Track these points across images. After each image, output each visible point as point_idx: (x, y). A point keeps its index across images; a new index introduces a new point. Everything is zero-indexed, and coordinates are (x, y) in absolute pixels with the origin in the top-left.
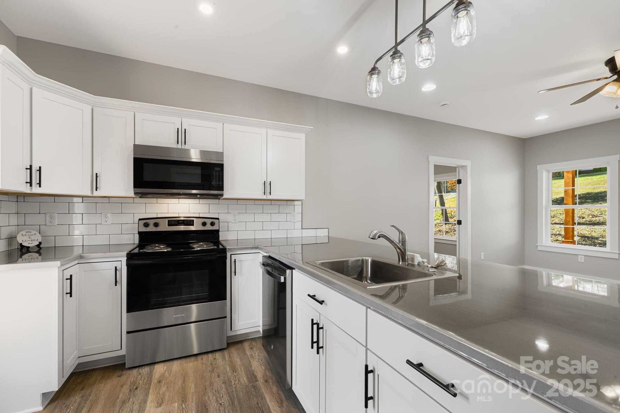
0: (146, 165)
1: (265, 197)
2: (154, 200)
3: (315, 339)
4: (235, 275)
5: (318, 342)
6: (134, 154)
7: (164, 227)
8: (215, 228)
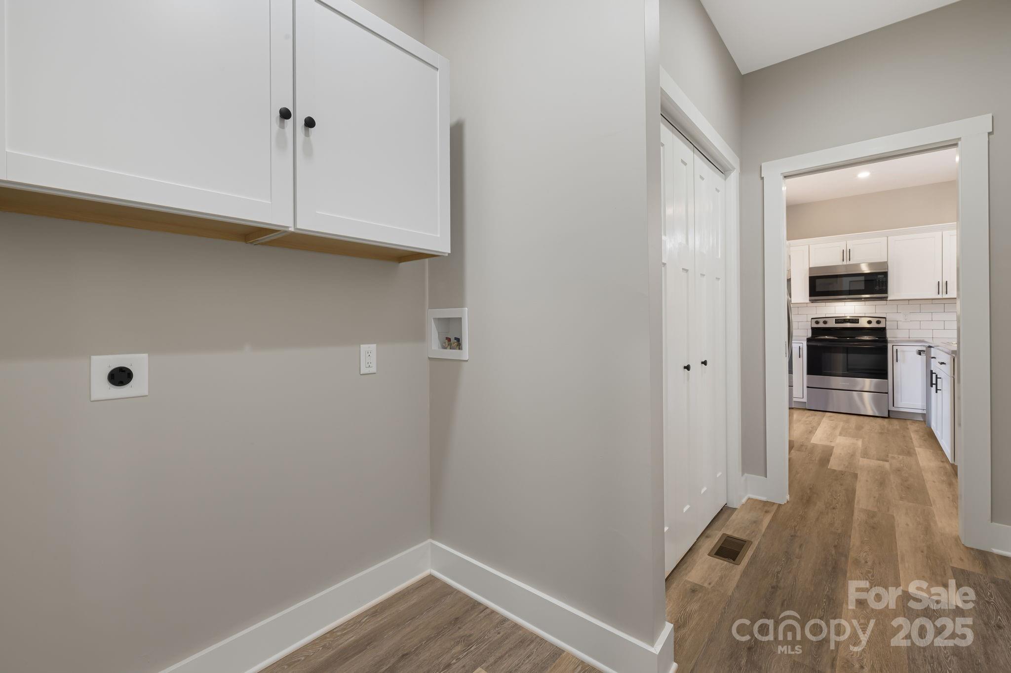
0: (818, 281)
1: (940, 296)
2: (823, 304)
3: (934, 382)
4: (897, 361)
5: (936, 384)
6: (810, 274)
7: (832, 324)
8: (881, 325)
